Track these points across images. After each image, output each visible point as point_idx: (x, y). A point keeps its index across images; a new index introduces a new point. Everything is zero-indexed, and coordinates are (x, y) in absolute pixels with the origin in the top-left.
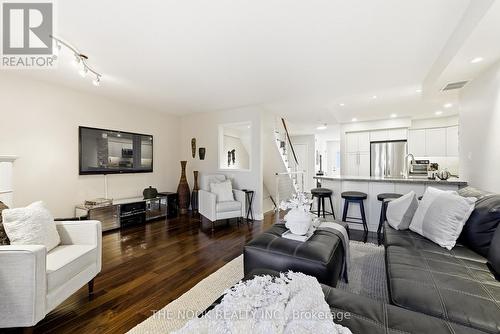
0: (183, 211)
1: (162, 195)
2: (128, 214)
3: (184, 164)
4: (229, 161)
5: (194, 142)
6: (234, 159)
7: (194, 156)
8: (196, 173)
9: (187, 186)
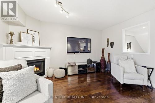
0: (103, 70)
1: (94, 62)
2: (81, 69)
3: (103, 50)
4: (127, 49)
5: (108, 40)
6: (130, 47)
7: (108, 46)
8: (109, 54)
9: (105, 60)
